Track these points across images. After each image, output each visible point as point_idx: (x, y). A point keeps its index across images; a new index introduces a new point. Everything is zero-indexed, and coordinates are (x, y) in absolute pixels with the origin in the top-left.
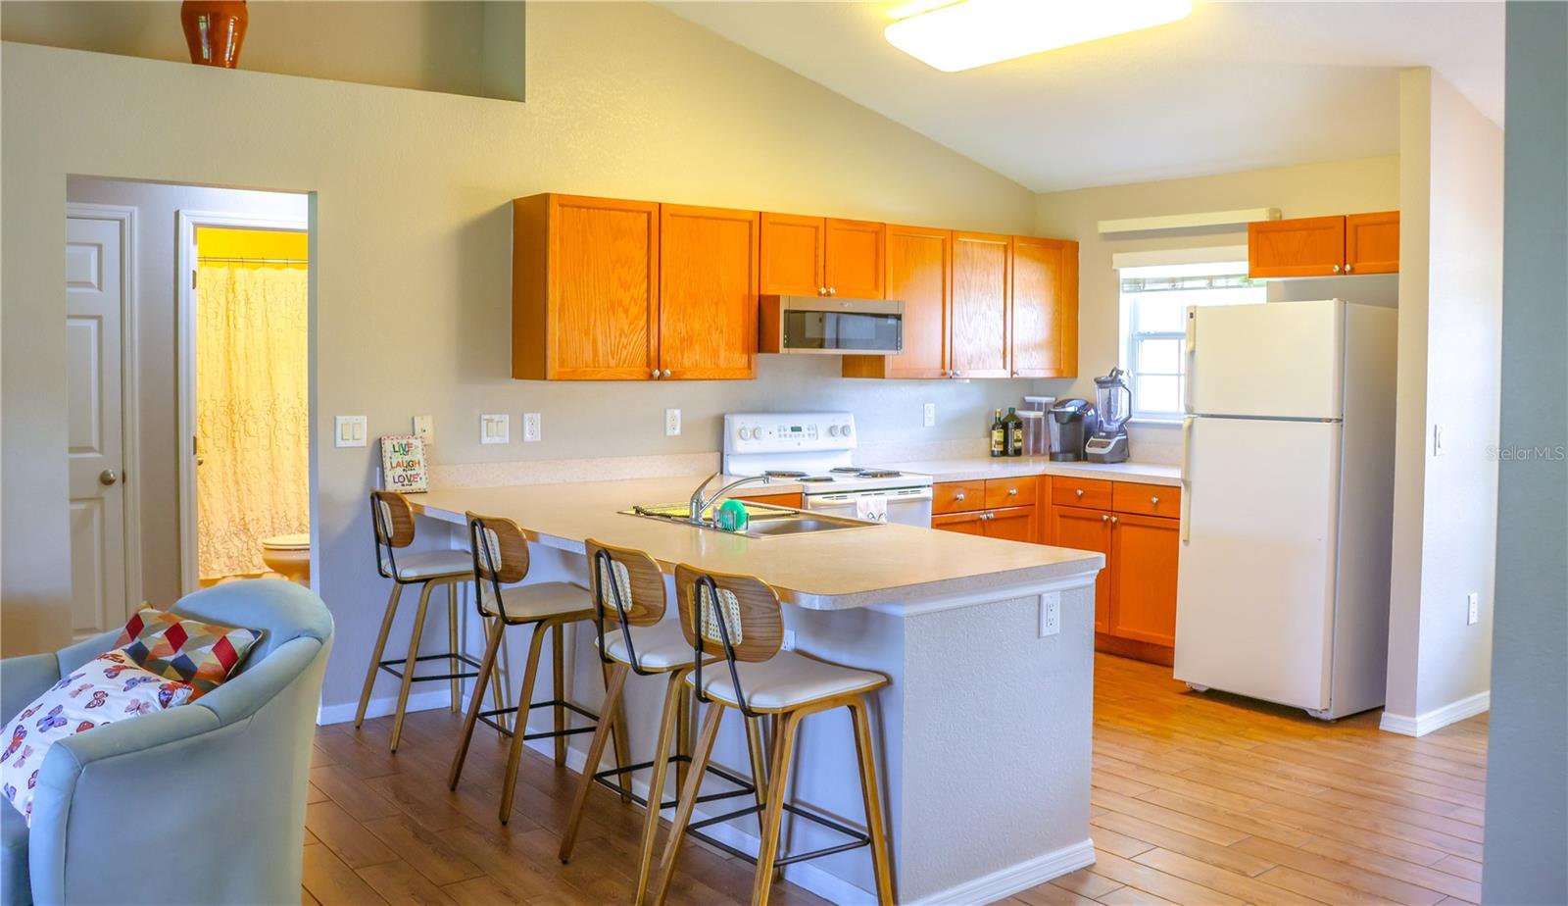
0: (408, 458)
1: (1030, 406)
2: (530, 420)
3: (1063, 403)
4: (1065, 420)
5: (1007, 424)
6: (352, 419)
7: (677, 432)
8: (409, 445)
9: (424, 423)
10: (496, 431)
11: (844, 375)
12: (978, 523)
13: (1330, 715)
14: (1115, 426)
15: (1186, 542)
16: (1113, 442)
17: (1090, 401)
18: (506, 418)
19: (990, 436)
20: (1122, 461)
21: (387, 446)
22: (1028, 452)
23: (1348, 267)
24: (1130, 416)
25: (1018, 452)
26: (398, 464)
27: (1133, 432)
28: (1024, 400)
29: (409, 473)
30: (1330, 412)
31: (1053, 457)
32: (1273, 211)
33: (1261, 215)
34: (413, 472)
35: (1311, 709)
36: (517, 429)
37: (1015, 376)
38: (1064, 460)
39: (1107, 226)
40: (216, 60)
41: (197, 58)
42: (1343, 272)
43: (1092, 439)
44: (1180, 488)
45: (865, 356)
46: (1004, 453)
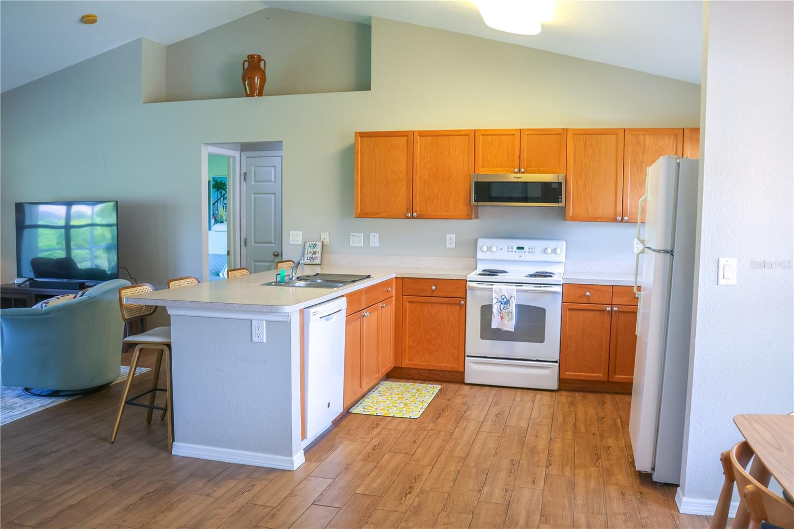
0: (314, 250)
2: (373, 236)
6: (296, 232)
7: (453, 246)
8: (316, 244)
9: (325, 235)
10: (357, 240)
12: (605, 312)
18: (363, 235)
21: (307, 245)
26: (310, 252)
29: (314, 256)
34: (315, 256)
36: (367, 240)
41: (247, 95)
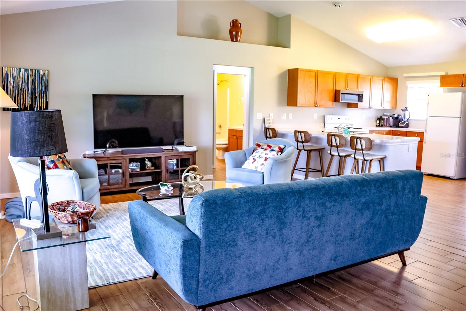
0: (270, 122)
1: (385, 115)
2: (290, 115)
3: (394, 115)
4: (394, 118)
5: (380, 119)
6: (259, 113)
7: (316, 118)
8: (269, 119)
9: (272, 115)
10: (284, 117)
11: (348, 107)
13: (455, 178)
14: (406, 120)
15: (425, 143)
16: (405, 123)
17: (399, 114)
18: (285, 114)
19: (376, 122)
20: (407, 128)
21: (265, 119)
22: (384, 126)
23: (463, 85)
24: (409, 118)
25: (382, 126)
27: (410, 122)
28: (383, 114)
29: (270, 125)
30: (459, 116)
31: (391, 127)
32: (446, 72)
33: (443, 73)
35: (451, 177)
36: (288, 116)
37: (384, 108)
38: (394, 127)
39: (405, 75)
40: (236, 41)
41: (232, 40)
42: (462, 86)
43: (400, 123)
44: (424, 133)
45: (353, 103)
46: (379, 126)
